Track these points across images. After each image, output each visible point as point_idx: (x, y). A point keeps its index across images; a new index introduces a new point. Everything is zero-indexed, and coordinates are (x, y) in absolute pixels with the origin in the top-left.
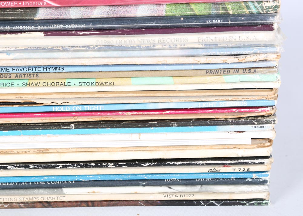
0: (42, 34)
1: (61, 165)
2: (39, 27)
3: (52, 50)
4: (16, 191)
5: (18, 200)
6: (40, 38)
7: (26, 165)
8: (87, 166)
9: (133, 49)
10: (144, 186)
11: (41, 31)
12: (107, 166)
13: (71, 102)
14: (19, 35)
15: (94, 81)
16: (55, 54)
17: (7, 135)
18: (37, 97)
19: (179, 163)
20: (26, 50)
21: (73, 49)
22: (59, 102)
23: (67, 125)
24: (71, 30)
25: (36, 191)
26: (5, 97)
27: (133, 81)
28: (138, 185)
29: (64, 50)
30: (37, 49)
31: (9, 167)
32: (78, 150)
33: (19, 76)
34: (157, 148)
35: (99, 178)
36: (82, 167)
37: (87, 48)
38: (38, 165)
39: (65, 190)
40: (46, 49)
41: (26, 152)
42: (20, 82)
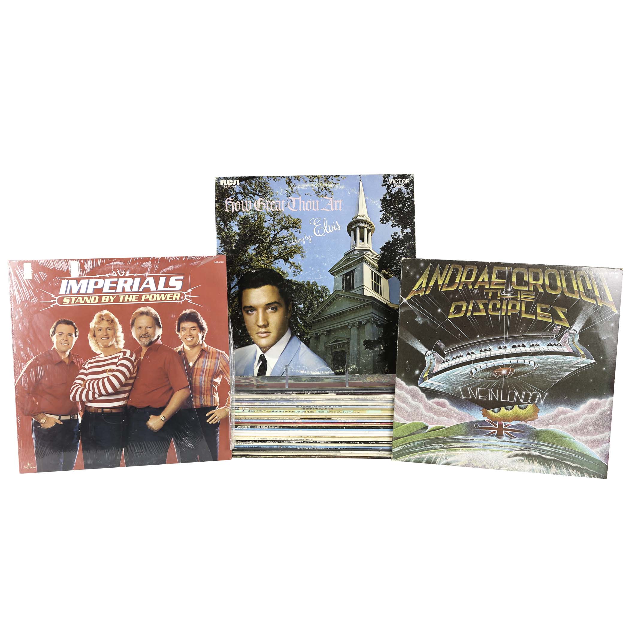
0: (335, 394)
1: (340, 442)
2: (334, 392)
3: (338, 400)
4: (323, 451)
5: (324, 455)
6: (334, 395)
7: (327, 442)
8: (349, 443)
9: (367, 400)
10: (370, 451)
11: (335, 393)
12: (356, 443)
13: (344, 419)
14: (327, 394)
15: (353, 411)
16: (339, 401)
17: (321, 430)
18: (332, 417)
19: (383, 443)
20: (329, 400)
21: (346, 400)
22: (340, 419)
23: (342, 427)
24: (345, 393)
25: (331, 451)
26: (321, 416)
27: (367, 411)
28: (368, 451)
29: (343, 400)
30: (333, 399)
31: (321, 442)
32: (346, 437)
33: (326, 409)
34: (375, 437)
35: (353, 447)
36: (347, 443)
37: (351, 399)
38: (332, 442)
39: (341, 452)
40: (336, 400)
41: (327, 437)
42: (326, 411)
